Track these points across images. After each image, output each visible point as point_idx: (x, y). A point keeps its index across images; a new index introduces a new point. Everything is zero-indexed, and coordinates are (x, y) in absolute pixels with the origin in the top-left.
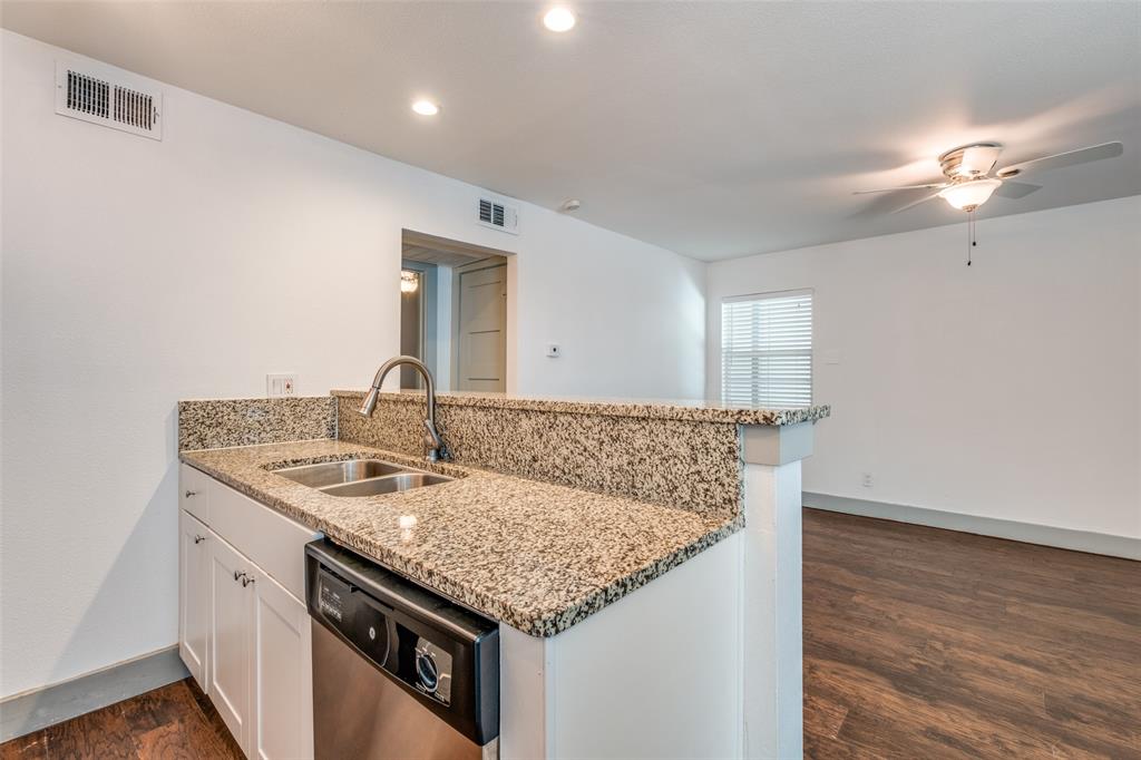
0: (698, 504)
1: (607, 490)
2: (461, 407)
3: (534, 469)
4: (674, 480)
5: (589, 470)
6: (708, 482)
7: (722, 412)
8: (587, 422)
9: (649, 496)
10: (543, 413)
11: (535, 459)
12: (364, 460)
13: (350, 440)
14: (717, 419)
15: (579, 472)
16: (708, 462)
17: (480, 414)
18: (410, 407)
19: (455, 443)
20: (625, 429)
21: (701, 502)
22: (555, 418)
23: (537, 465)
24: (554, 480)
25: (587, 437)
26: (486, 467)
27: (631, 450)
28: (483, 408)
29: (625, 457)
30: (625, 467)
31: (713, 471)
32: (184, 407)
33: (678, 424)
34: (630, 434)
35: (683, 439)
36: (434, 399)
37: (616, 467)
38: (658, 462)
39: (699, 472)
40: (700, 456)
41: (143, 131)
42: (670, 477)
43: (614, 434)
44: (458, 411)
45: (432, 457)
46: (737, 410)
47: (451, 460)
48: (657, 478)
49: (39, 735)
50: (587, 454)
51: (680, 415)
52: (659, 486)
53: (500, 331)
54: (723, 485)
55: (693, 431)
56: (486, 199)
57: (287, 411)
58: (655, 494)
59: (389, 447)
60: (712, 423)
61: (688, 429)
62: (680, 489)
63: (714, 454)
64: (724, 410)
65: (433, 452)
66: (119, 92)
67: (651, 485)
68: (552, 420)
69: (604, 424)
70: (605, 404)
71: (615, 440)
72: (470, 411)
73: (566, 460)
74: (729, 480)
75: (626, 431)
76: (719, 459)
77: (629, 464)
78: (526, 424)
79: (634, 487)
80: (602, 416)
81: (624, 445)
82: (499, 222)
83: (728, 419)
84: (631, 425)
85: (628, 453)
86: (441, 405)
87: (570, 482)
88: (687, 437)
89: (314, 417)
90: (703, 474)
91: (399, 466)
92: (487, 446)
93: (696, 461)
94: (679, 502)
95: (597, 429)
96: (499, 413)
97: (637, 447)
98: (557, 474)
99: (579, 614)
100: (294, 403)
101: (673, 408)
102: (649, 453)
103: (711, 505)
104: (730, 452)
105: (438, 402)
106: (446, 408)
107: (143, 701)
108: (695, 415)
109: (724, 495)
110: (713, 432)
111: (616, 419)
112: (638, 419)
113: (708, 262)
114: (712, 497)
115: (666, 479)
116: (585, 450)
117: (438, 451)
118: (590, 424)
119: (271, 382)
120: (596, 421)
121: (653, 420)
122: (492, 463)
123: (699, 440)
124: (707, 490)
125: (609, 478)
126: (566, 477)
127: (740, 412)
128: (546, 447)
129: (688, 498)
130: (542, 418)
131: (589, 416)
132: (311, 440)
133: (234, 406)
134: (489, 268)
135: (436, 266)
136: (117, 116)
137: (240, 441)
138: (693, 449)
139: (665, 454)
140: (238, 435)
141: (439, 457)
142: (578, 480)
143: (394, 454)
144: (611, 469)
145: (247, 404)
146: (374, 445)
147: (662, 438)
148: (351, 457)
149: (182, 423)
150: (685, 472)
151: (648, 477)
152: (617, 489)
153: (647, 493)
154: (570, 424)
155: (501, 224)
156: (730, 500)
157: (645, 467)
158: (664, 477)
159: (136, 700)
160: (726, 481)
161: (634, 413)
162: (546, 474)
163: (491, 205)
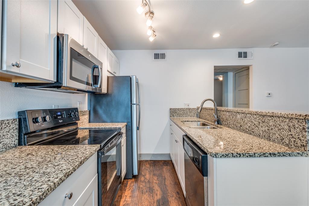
0: (291, 145)
1: (261, 137)
2: (223, 111)
3: (240, 129)
4: (283, 136)
5: (256, 130)
6: (295, 138)
7: (299, 115)
8: (255, 116)
9: (274, 140)
10: (243, 113)
11: (241, 126)
12: (202, 122)
13: (201, 118)
14: (297, 117)
15: (253, 131)
16: (295, 132)
17: (227, 113)
18: (212, 111)
19: (222, 120)
20: (266, 119)
21: (293, 145)
22: (246, 115)
23: (242, 128)
24: (246, 132)
25: (255, 121)
26: (229, 127)
27: (268, 126)
28: (228, 112)
29: (267, 127)
30: (267, 131)
31: (297, 135)
32: (171, 109)
33: (284, 118)
34: (268, 121)
35: (286, 123)
36: (217, 109)
37: (264, 130)
38: (277, 130)
39: (292, 135)
40: (292, 129)
41: (164, 60)
42: (281, 135)
43: (263, 120)
44: (222, 112)
45: (216, 123)
46: (305, 115)
47: (221, 124)
48: (277, 135)
49: (152, 161)
50: (255, 126)
51: (283, 115)
52: (278, 138)
53: (248, 89)
54: (301, 140)
55: (289, 121)
56: (240, 51)
57: (188, 111)
58: (276, 140)
59: (208, 120)
60: (296, 119)
61: (287, 120)
62: (285, 139)
63: (297, 129)
64: (299, 114)
65: (216, 122)
67: (275, 137)
68: (245, 115)
69: (260, 117)
70: (260, 111)
71: (263, 122)
72: (225, 112)
73: (249, 127)
74: (303, 138)
75: (267, 120)
76: (299, 131)
77: (268, 130)
78: (239, 116)
79: (269, 137)
80: (260, 115)
81: (266, 124)
83: (301, 118)
84: (268, 118)
85: (267, 126)
86: (219, 111)
87: (251, 133)
88: (287, 123)
89: (193, 112)
90: (293, 135)
91: (209, 125)
92: (229, 122)
93: (290, 131)
94: (285, 144)
95: (258, 119)
96: (232, 113)
97: (270, 124)
98: (247, 131)
99: (223, 156)
100: (189, 109)
101: (281, 113)
102: (274, 127)
103: (296, 146)
104: (303, 129)
105: (218, 110)
106: (220, 111)
107: (165, 161)
108: (289, 116)
109: (301, 143)
110: (297, 122)
111: (264, 116)
112: (271, 116)
114: (296, 144)
115: (280, 136)
116: (255, 125)
117: (218, 122)
118: (256, 117)
119: (185, 105)
120: (258, 116)
121: (275, 117)
122: (230, 126)
123: (291, 124)
124: (295, 141)
125: (262, 133)
126: (250, 132)
127: (306, 115)
128: (244, 123)
129: (288, 143)
130: (243, 115)
131: (255, 115)
132: (193, 117)
133: (178, 109)
134: (244, 71)
135: (227, 73)
137: (179, 116)
138: (289, 127)
139: (280, 128)
140: (180, 115)
141: (218, 123)
142: (253, 133)
143: (208, 122)
144: (262, 131)
145: (181, 109)
146: (205, 119)
147: (278, 122)
148: (199, 121)
149: (170, 112)
150: (287, 134)
151: (274, 135)
152: (264, 137)
153: (274, 139)
154: (250, 117)
155: (246, 57)
156: (304, 146)
157: (273, 131)
158: (279, 135)
159: (164, 161)
160: (302, 139)
161: (268, 114)
162: (244, 130)
163: (241, 53)
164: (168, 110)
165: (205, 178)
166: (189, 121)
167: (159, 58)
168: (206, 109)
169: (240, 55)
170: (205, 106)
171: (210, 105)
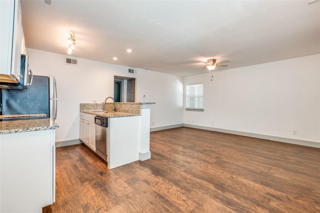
13: (105, 110)
18: (111, 104)
19: (117, 109)
32: (81, 104)
36: (114, 103)
41: (75, 65)
56: (130, 69)
65: (114, 110)
66: (72, 60)
82: (133, 72)
89: (99, 106)
100: (97, 104)
113: (184, 77)
119: (93, 101)
132: (99, 110)
133: (87, 104)
134: (132, 81)
135: (123, 80)
136: (72, 63)
137: (88, 109)
145: (89, 104)
149: (80, 106)
163: (130, 70)
164: (79, 104)
165: (107, 128)
166: (97, 112)
167: (71, 63)
168: (108, 103)
169: (130, 71)
170: (107, 102)
171: (111, 101)
